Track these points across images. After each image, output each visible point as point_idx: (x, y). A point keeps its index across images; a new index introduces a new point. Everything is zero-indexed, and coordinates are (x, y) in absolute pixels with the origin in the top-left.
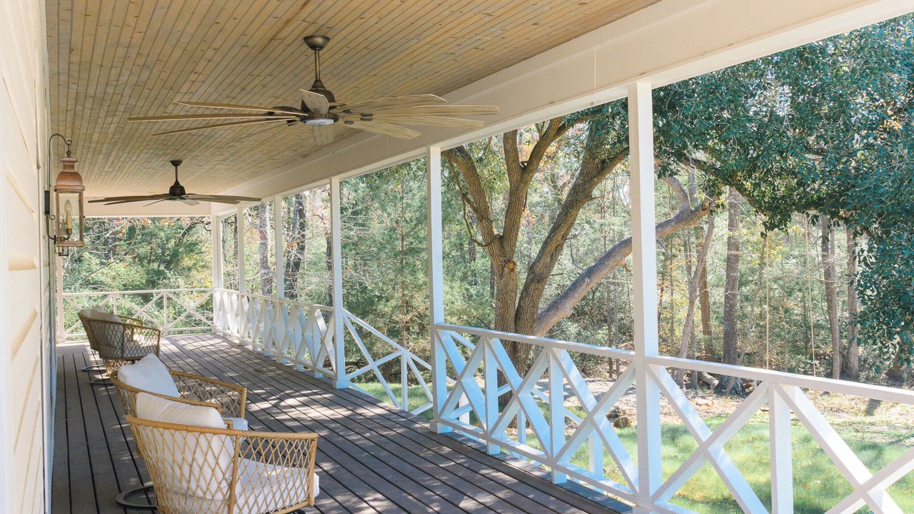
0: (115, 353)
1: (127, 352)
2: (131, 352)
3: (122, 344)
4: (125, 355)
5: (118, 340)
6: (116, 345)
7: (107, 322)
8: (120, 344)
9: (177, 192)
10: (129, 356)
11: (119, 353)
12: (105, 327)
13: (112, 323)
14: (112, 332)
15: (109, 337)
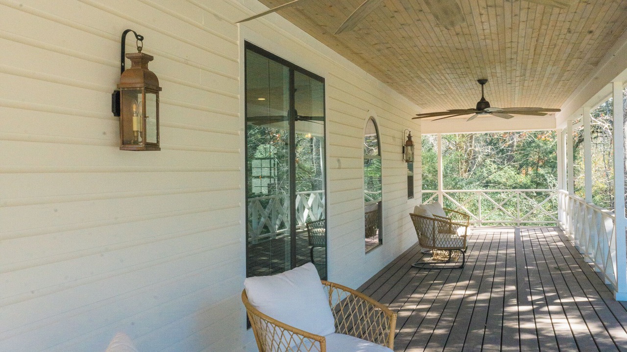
0: (429, 243)
1: (437, 242)
2: (441, 243)
3: (434, 236)
4: (436, 246)
5: (430, 232)
6: (429, 236)
7: (421, 217)
8: (432, 236)
9: (482, 107)
10: (439, 246)
11: (431, 243)
12: (420, 221)
13: (425, 218)
14: (426, 225)
15: (424, 229)
